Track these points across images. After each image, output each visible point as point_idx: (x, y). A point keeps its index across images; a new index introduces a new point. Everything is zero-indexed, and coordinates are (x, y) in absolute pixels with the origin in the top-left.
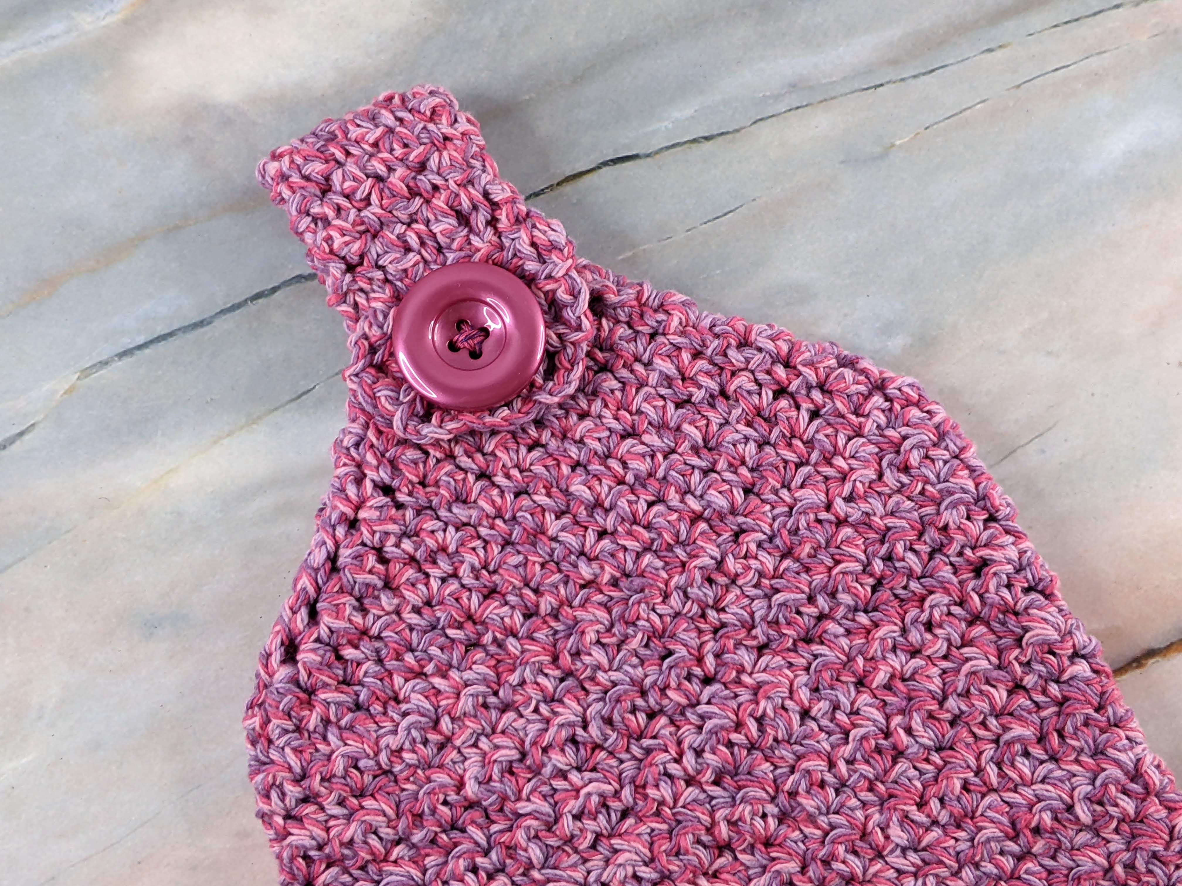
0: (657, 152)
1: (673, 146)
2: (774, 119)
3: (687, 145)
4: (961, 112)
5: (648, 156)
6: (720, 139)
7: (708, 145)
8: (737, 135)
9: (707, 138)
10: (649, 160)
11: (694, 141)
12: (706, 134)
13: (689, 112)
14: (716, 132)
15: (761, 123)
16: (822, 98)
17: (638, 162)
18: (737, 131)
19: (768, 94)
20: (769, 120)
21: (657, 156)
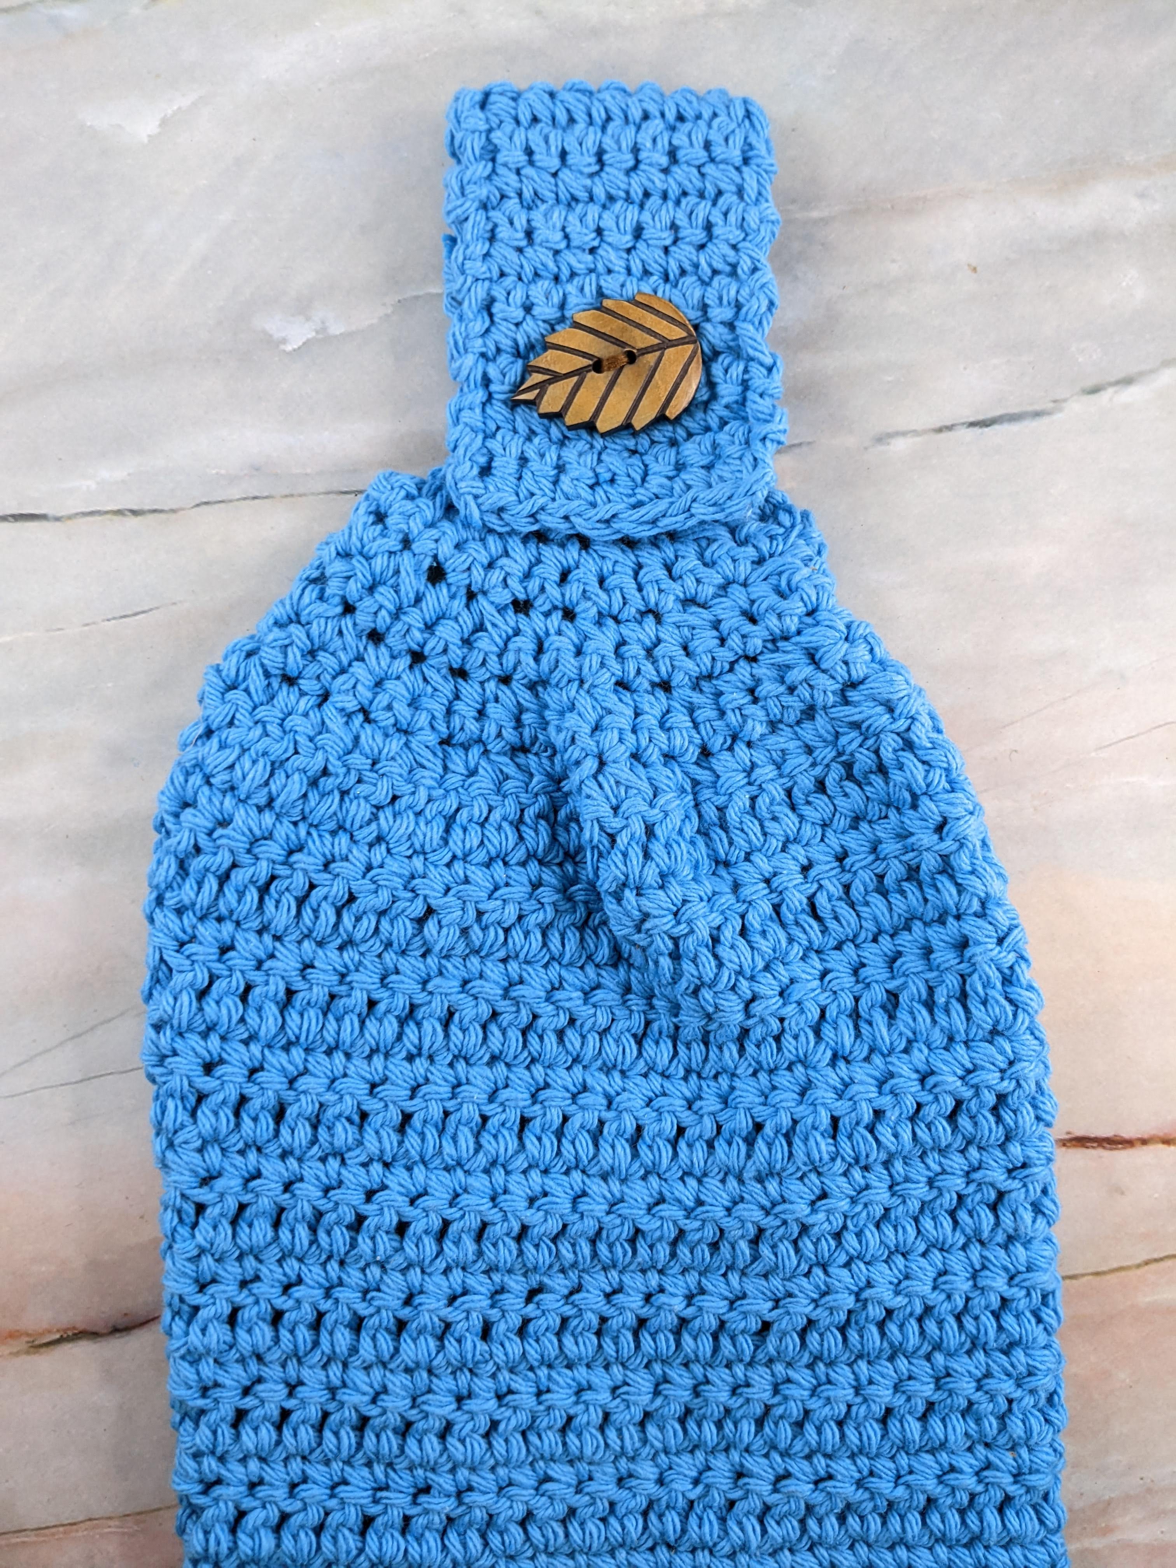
0: (70, 517)
1: (92, 513)
2: (222, 505)
3: (108, 516)
5: (57, 519)
6: (151, 517)
7: (133, 522)
8: (173, 516)
9: (135, 513)
10: (58, 524)
11: (119, 512)
12: (135, 507)
13: (120, 474)
14: (147, 507)
15: (204, 507)
16: (287, 492)
17: (45, 524)
18: (173, 511)
19: (223, 472)
20: (217, 506)
21: (69, 522)
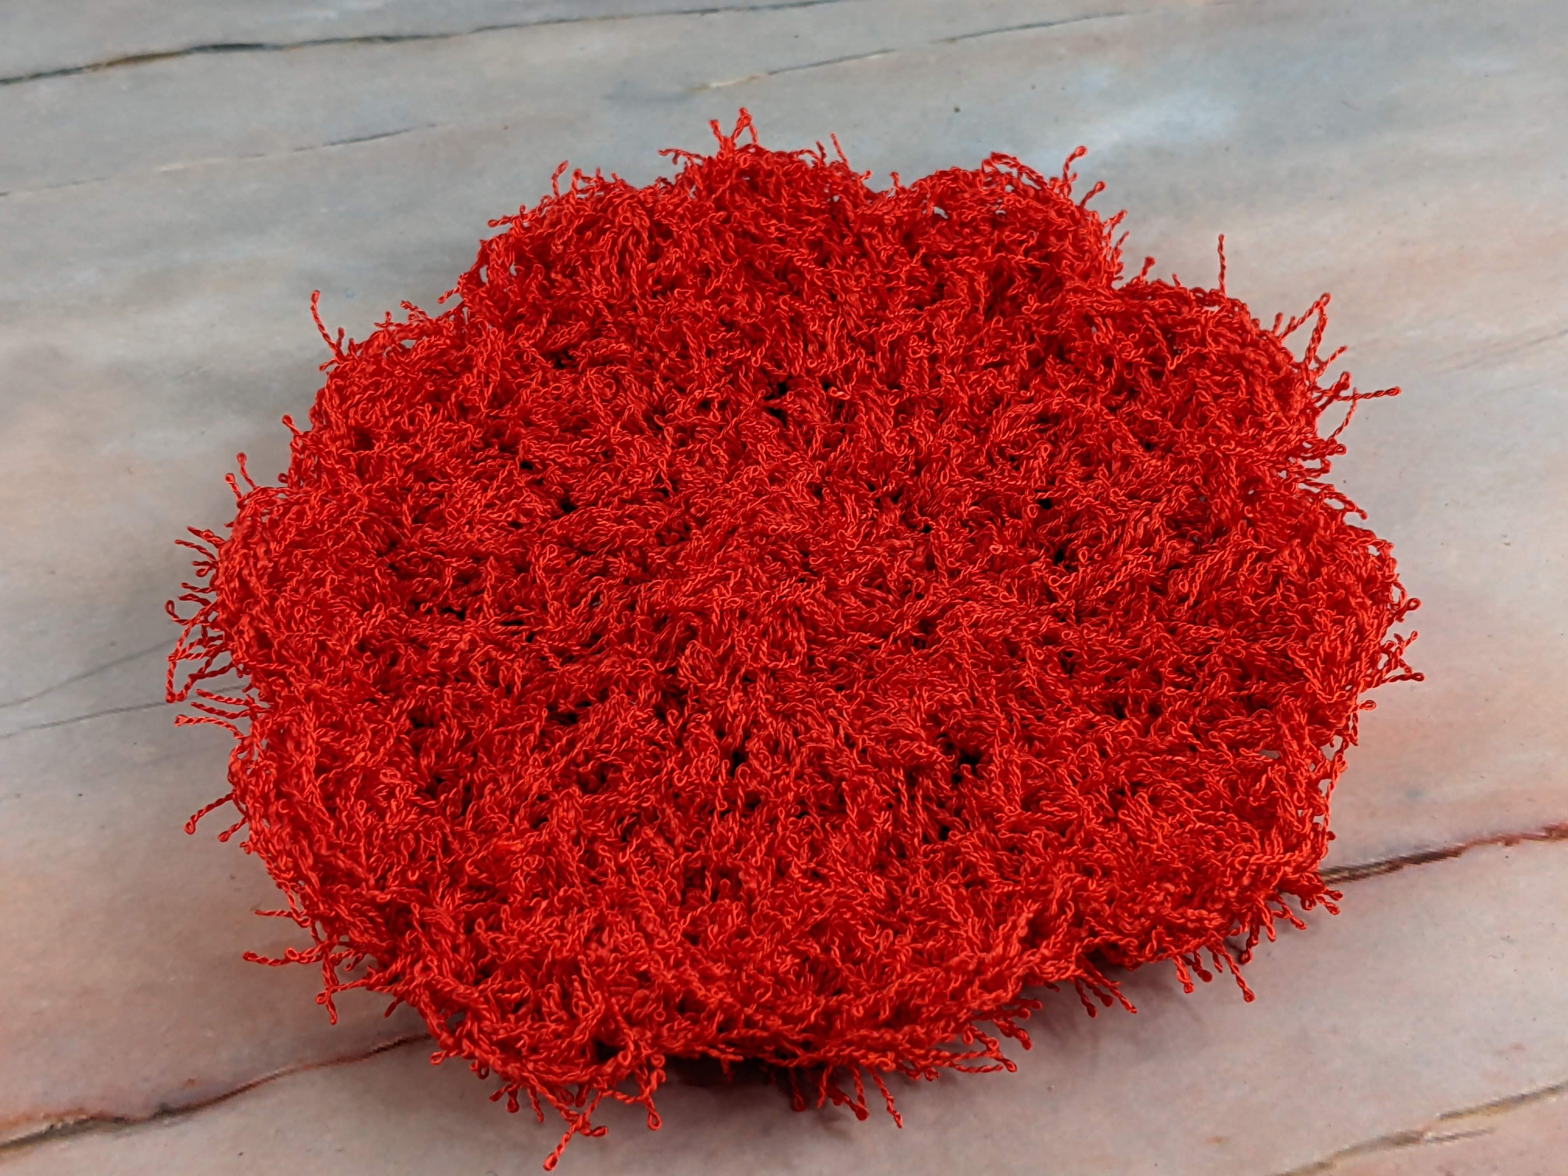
2: (514, 31)
4: (840, 60)
5: (277, 47)
6: (410, 42)
9: (387, 39)
10: (277, 53)
11: (368, 40)
12: (389, 34)
15: (488, 32)
16: (605, 14)
17: (260, 54)
18: (443, 36)
20: (504, 32)
21: (293, 51)
